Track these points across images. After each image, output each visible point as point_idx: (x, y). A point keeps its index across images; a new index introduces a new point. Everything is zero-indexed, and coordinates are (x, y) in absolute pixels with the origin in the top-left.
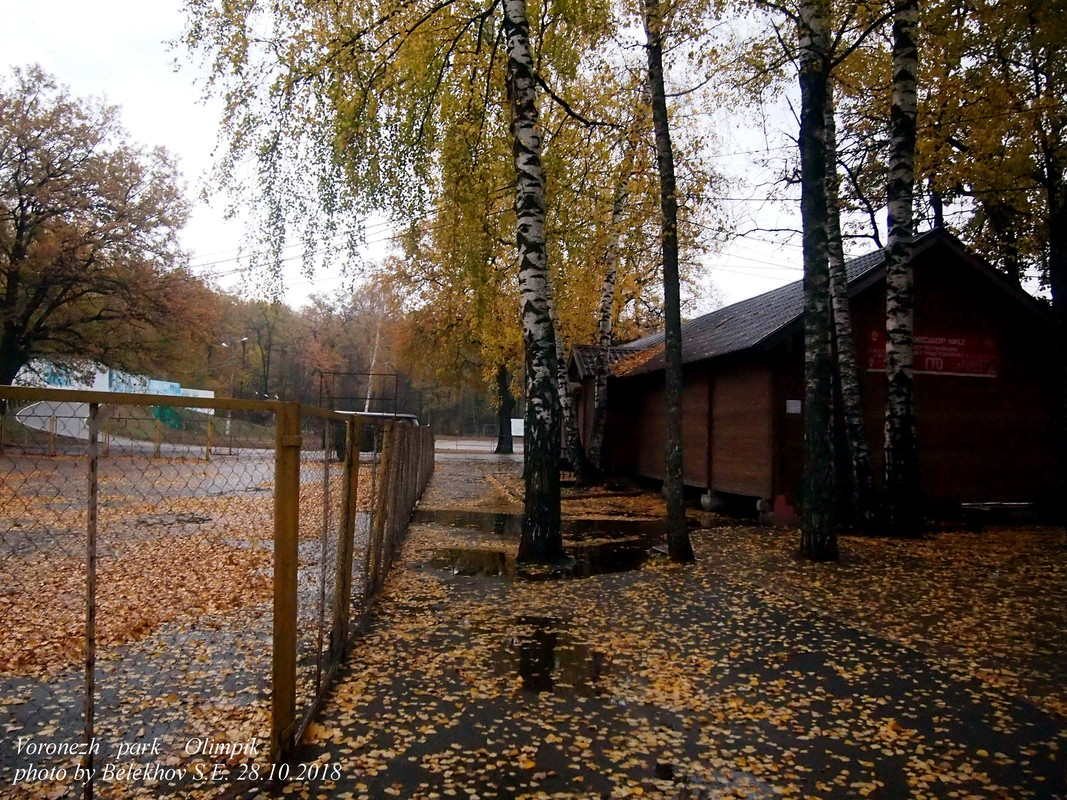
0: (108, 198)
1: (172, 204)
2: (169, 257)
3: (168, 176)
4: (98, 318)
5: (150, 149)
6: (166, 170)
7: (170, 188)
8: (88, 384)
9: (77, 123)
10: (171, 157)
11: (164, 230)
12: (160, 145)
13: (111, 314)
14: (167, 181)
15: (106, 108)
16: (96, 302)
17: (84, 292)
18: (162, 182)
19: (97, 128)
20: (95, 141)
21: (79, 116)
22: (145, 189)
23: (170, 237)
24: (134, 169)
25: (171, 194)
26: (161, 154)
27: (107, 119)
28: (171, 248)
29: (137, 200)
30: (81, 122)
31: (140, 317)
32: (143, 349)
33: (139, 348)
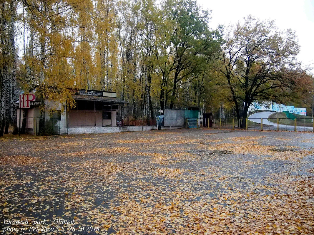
0: (273, 50)
1: (294, 47)
2: (294, 65)
3: (292, 38)
4: (272, 87)
5: (286, 30)
6: (291, 36)
7: (293, 42)
8: (268, 108)
9: (262, 28)
10: (293, 32)
11: (291, 56)
12: (289, 29)
13: (276, 86)
14: (292, 40)
15: (270, 22)
16: (270, 83)
17: (267, 80)
18: (290, 41)
19: (268, 29)
20: (268, 33)
21: (263, 26)
22: (284, 44)
23: (294, 58)
24: (280, 39)
25: (294, 44)
26: (289, 32)
27: (271, 25)
28: (294, 62)
29: (282, 49)
30: (263, 28)
31: (285, 86)
32: (287, 96)
33: (286, 95)
